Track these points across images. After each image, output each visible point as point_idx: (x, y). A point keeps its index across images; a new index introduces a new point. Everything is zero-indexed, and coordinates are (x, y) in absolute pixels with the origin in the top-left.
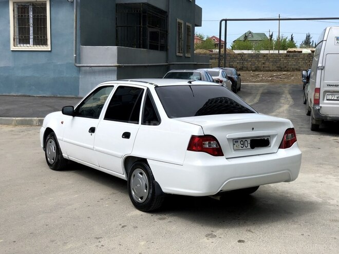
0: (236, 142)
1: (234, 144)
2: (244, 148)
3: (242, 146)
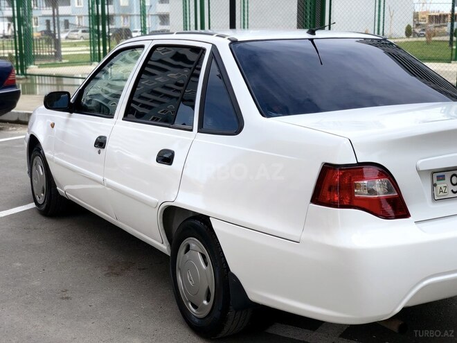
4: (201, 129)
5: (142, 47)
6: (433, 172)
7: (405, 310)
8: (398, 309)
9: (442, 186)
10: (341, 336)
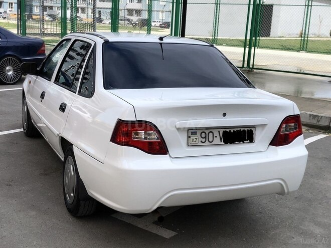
0: (192, 133)
1: (189, 137)
2: (207, 143)
3: (203, 140)
4: (80, 93)
5: (70, 39)
6: (189, 129)
7: (158, 208)
8: (155, 208)
9: (194, 138)
10: (153, 223)
